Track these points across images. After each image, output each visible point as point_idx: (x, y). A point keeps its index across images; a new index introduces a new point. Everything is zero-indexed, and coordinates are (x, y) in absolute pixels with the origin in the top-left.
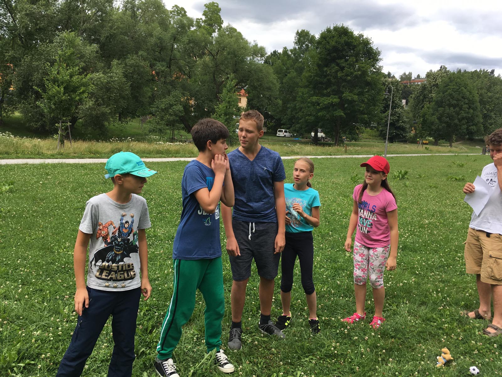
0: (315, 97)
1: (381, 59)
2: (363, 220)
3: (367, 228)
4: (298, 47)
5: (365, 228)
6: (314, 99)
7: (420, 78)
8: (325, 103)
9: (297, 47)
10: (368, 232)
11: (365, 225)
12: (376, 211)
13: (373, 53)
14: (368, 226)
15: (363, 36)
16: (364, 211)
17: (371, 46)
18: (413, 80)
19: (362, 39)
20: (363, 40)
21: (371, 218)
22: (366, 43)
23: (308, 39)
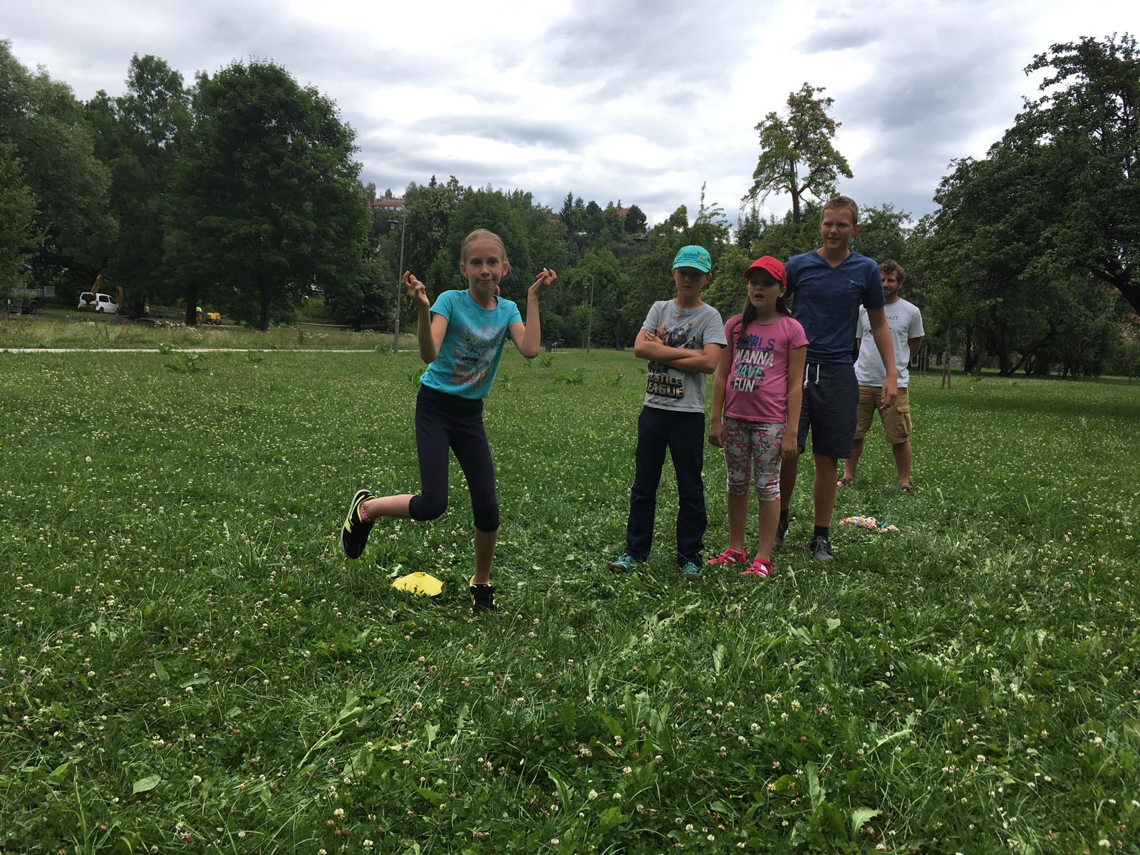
0: (216, 218)
1: (357, 148)
2: (748, 367)
3: (754, 382)
4: (139, 96)
5: (749, 381)
6: (213, 221)
7: (391, 198)
8: (242, 231)
9: (136, 95)
10: (756, 387)
11: (750, 376)
12: (776, 348)
13: (339, 132)
14: (756, 377)
15: (316, 93)
16: (751, 353)
17: (335, 117)
18: (378, 200)
19: (314, 98)
20: (317, 102)
21: (763, 363)
22: (324, 109)
23: (162, 79)
